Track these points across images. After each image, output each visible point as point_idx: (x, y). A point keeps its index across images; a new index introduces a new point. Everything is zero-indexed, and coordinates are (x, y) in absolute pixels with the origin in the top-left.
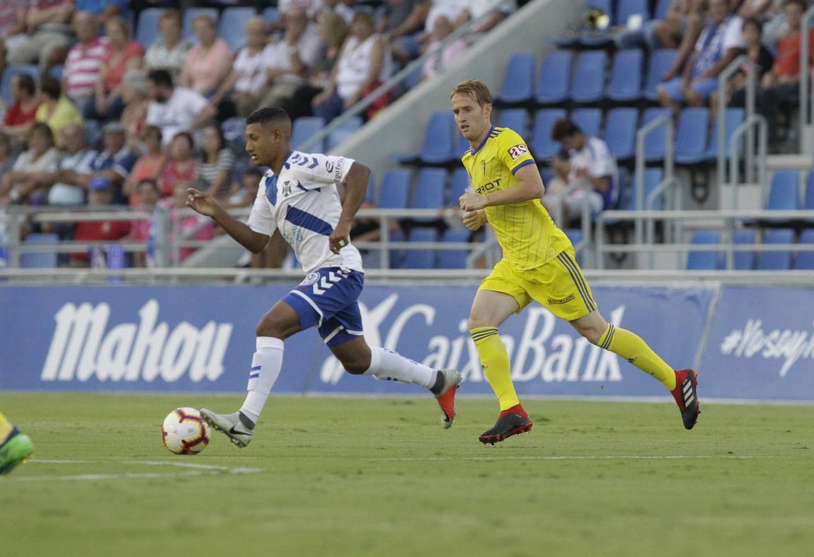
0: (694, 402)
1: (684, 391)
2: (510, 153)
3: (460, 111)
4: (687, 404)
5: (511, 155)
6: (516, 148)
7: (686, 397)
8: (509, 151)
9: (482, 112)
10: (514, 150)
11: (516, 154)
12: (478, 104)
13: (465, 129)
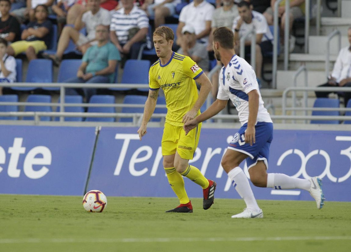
0: (213, 198)
1: (210, 191)
2: (191, 69)
3: (157, 43)
4: (210, 197)
5: (192, 70)
6: (194, 67)
7: (210, 193)
8: (191, 68)
9: (168, 44)
10: (193, 68)
11: (195, 70)
12: (166, 40)
13: (158, 52)
